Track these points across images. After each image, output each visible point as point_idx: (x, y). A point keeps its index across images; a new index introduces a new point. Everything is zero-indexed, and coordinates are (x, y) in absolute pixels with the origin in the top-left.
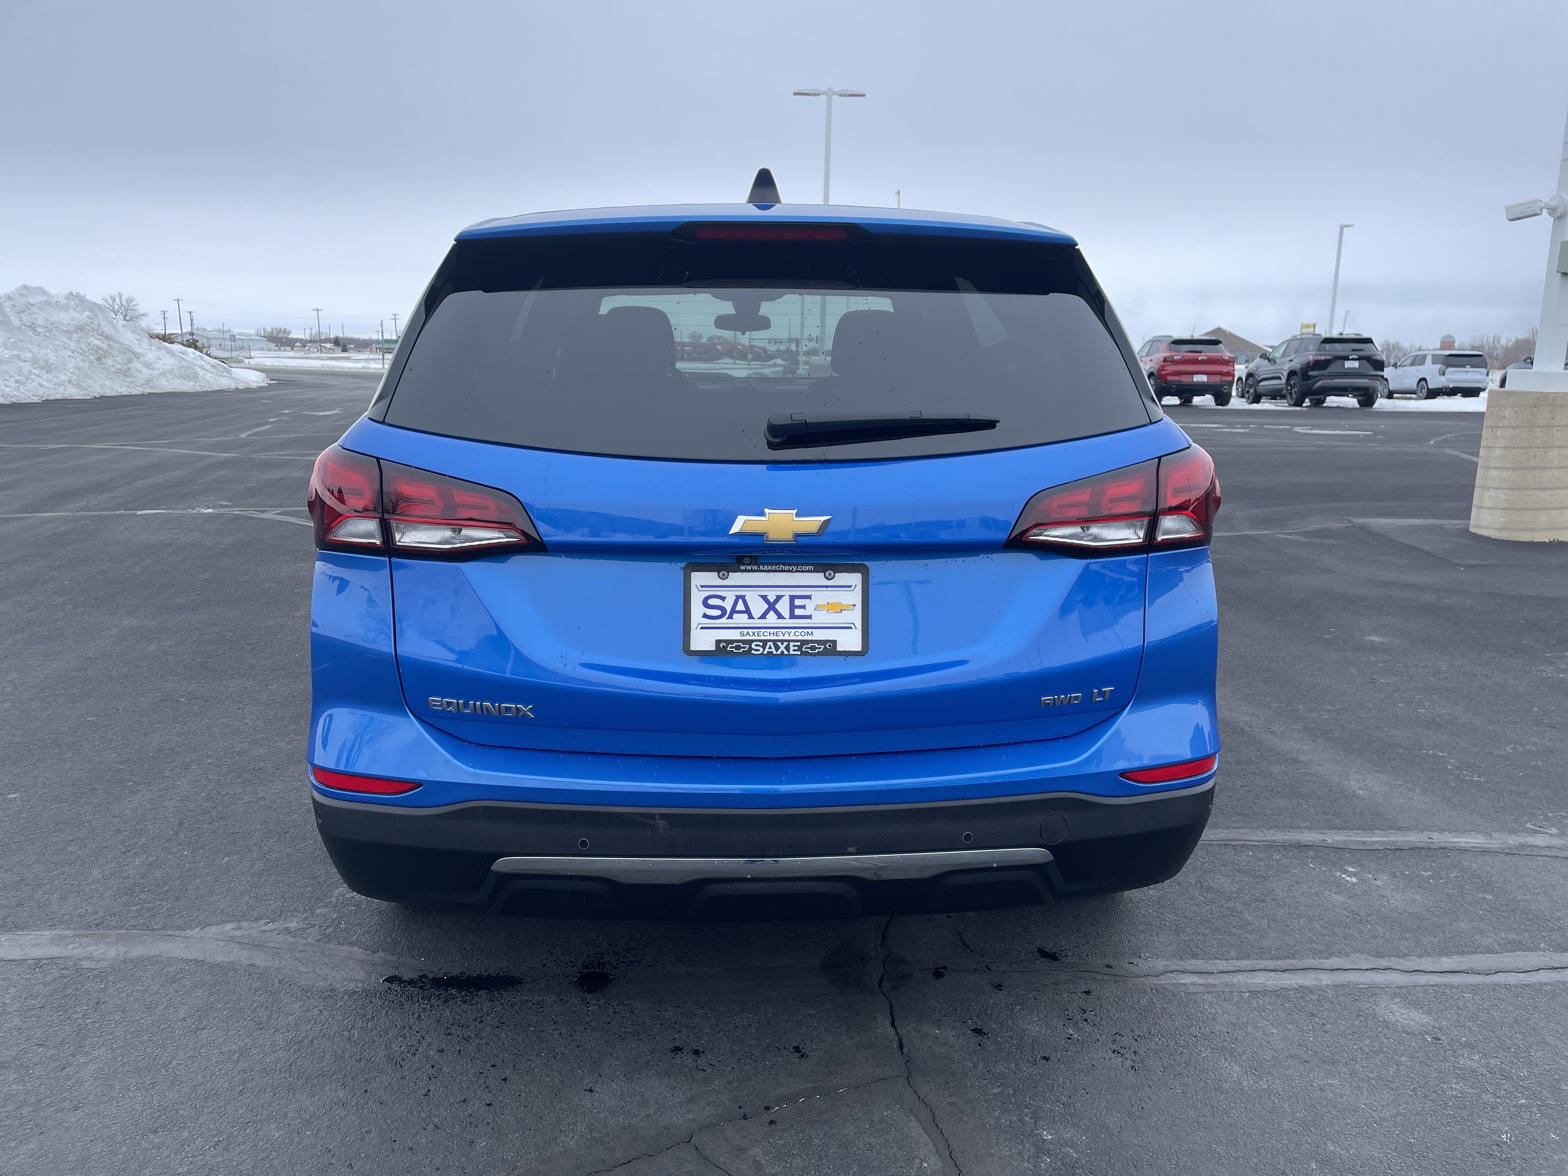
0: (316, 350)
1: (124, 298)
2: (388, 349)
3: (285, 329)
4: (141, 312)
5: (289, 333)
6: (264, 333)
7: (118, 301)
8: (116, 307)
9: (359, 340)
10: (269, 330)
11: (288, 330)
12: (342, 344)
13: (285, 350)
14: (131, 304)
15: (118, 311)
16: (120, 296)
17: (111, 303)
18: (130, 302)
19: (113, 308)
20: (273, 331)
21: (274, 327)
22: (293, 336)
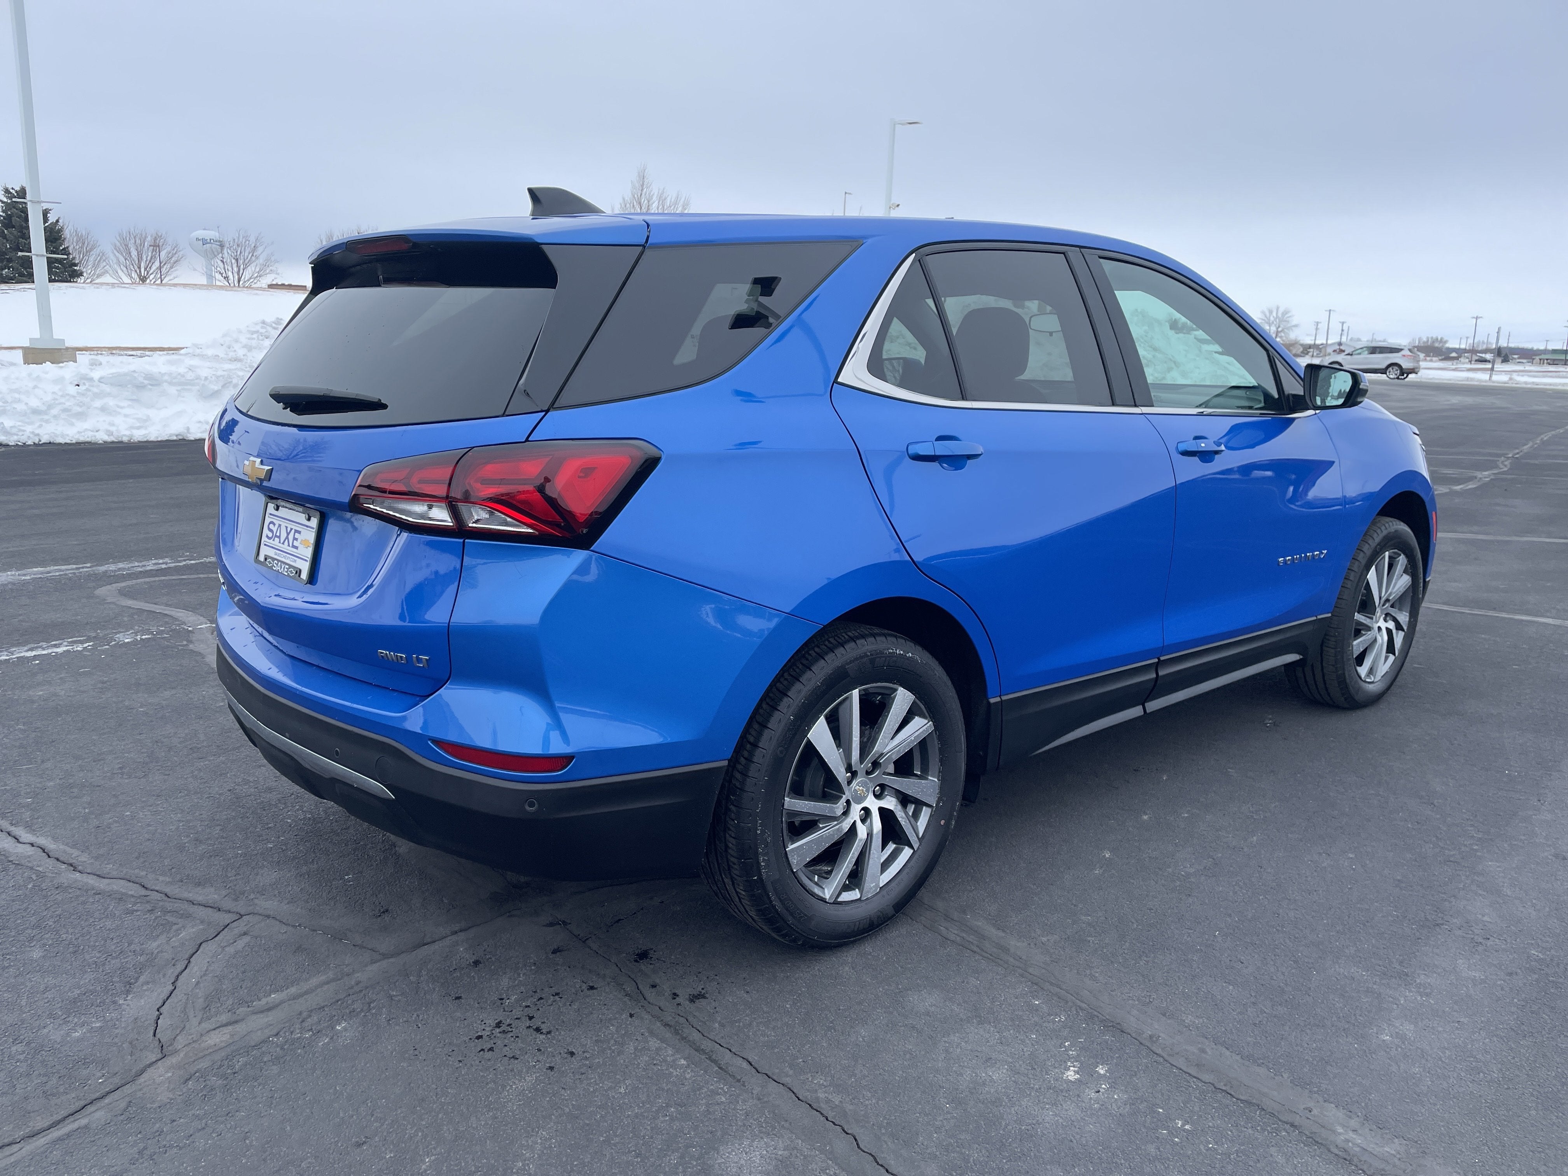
0: (1467, 360)
1: (1281, 310)
2: (1554, 360)
3: (1442, 339)
4: (1294, 323)
5: (1446, 342)
6: (1419, 342)
7: (1274, 314)
8: (1272, 319)
9: (1523, 349)
10: (1425, 339)
11: (1445, 339)
12: (1504, 355)
13: (1431, 361)
14: (1286, 316)
15: (1273, 323)
16: (1278, 308)
17: (1268, 314)
18: (1286, 313)
19: (1269, 320)
20: (1428, 341)
21: (1430, 336)
22: (1450, 345)
